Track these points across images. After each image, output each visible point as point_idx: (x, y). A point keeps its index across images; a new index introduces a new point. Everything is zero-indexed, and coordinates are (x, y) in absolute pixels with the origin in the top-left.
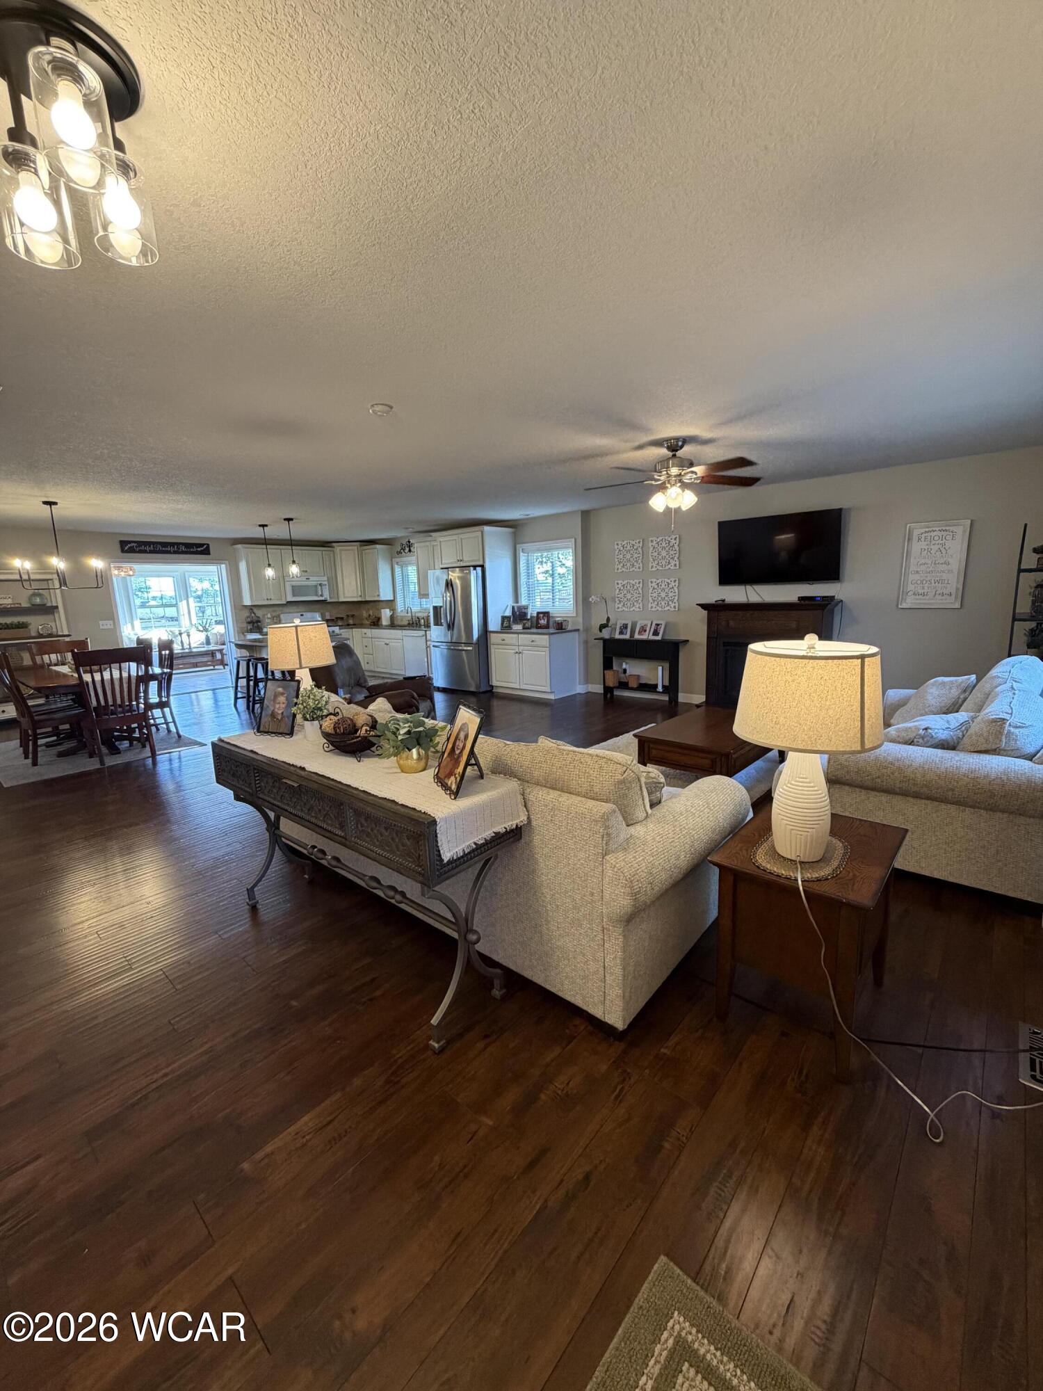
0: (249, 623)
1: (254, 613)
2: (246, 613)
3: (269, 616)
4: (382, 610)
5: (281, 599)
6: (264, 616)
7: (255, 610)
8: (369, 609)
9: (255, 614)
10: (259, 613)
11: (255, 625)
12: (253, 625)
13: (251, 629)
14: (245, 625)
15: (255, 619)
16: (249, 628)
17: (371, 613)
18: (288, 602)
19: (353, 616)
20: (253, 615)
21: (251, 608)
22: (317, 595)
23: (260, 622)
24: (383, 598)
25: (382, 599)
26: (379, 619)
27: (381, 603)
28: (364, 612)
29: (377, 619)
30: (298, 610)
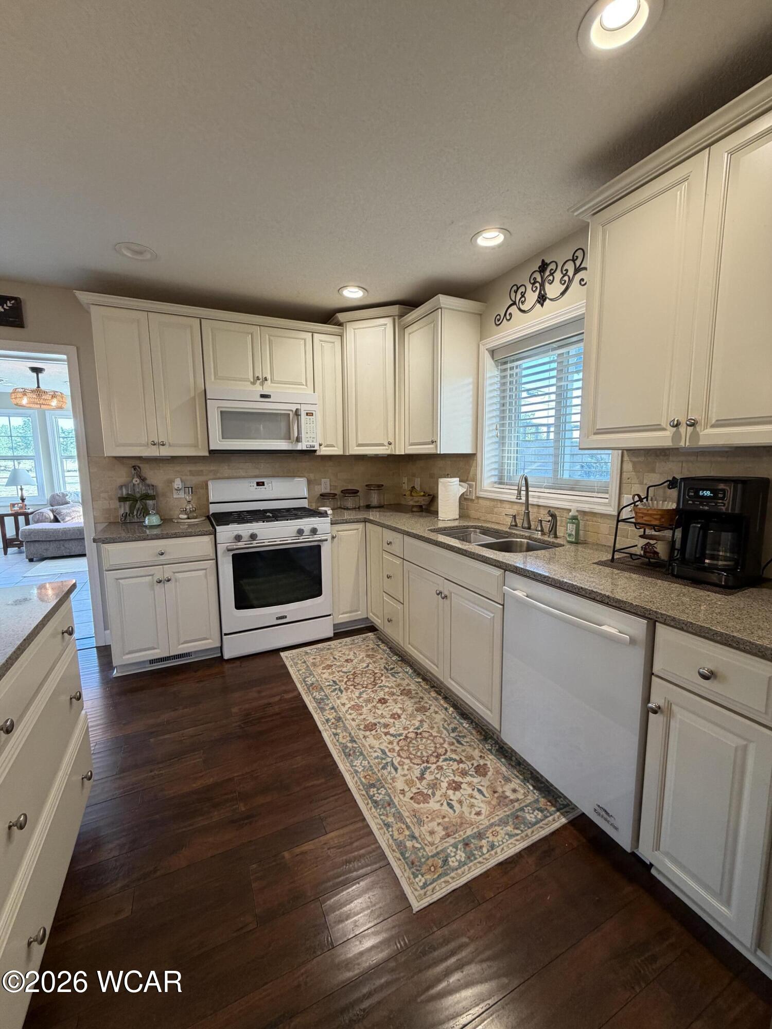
0: (122, 499)
1: (140, 477)
2: (121, 476)
3: (178, 483)
4: (442, 481)
5: (196, 446)
6: (171, 482)
7: (147, 471)
8: (414, 475)
9: (143, 480)
10: (156, 477)
11: (138, 505)
12: (132, 508)
13: (125, 516)
14: (115, 504)
15: (140, 489)
16: (122, 511)
17: (417, 482)
18: (212, 452)
19: (379, 487)
20: (136, 481)
21: (136, 464)
22: (288, 437)
23: (153, 498)
24: (445, 448)
25: (444, 451)
26: (433, 499)
27: (440, 463)
28: (405, 480)
29: (427, 499)
30: (257, 472)
